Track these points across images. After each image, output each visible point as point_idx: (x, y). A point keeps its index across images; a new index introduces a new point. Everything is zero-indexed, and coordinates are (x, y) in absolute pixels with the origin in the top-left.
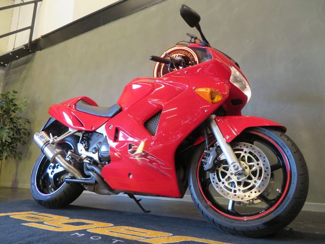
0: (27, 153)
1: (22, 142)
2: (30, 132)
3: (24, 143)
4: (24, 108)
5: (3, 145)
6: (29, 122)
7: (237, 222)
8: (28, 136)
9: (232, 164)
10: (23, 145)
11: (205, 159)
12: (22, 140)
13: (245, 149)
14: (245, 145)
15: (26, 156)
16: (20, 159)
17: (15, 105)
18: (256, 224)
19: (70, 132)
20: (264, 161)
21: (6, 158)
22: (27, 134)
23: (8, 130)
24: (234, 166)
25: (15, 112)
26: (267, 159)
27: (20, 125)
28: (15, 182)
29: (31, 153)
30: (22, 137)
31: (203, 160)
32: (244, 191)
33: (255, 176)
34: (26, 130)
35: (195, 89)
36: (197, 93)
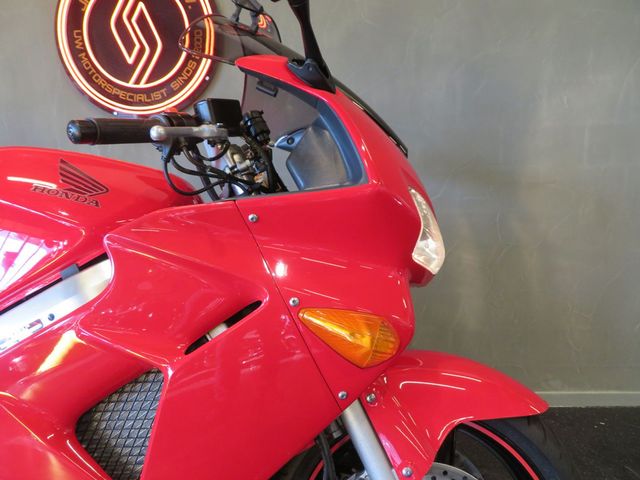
35: (299, 307)
36: (306, 325)
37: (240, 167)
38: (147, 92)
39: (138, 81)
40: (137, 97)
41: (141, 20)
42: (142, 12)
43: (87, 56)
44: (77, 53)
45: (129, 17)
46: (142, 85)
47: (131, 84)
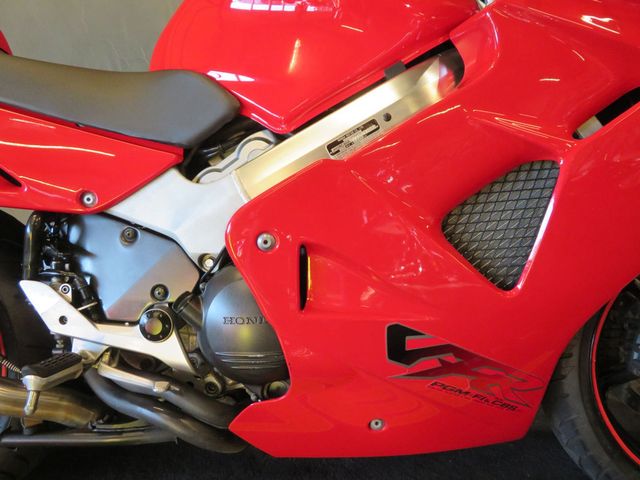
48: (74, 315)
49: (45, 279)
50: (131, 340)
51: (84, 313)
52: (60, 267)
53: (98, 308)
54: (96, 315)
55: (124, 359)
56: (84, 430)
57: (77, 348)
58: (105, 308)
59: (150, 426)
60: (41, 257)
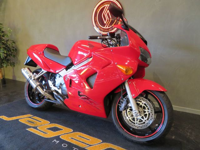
0: (17, 60)
1: (13, 55)
2: (16, 48)
3: (14, 56)
4: (9, 34)
5: (2, 60)
6: (14, 43)
7: (134, 138)
8: (16, 51)
9: (134, 111)
10: (14, 57)
11: (120, 104)
12: (13, 54)
13: (143, 102)
14: (143, 99)
15: (17, 63)
16: (14, 66)
17: (3, 32)
18: (143, 141)
19: (43, 72)
20: (152, 111)
21: (6, 67)
22: (15, 50)
23: (3, 51)
24: (135, 113)
25: (4, 37)
26: (153, 109)
27: (9, 45)
28: (14, 76)
29: (20, 61)
30: (12, 53)
31: (119, 104)
32: (139, 124)
33: (146, 117)
34: (14, 47)
35: (117, 64)
36: (118, 67)
37: (114, 43)
38: (108, 29)
39: (106, 27)
40: (106, 30)
41: (108, 14)
42: (108, 12)
43: (97, 22)
44: (95, 22)
45: (106, 14)
46: (107, 28)
47: (105, 28)
48: (52, 85)
49: (51, 81)
50: (56, 89)
51: (53, 85)
52: (53, 79)
53: (55, 85)
54: (54, 85)
55: (56, 91)
56: (52, 101)
57: (52, 89)
58: (56, 85)
59: (59, 102)
60: (51, 78)
